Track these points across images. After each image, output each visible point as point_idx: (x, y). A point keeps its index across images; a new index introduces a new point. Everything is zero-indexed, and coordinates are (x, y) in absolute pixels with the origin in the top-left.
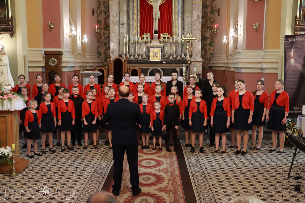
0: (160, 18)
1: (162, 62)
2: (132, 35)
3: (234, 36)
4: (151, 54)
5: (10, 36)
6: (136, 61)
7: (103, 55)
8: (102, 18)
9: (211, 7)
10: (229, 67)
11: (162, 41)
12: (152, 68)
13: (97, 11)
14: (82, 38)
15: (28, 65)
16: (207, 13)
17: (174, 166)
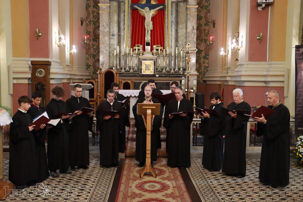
0: (152, 29)
1: (155, 75)
2: (123, 47)
3: (236, 47)
4: (143, 67)
6: (127, 74)
7: (91, 67)
8: (91, 28)
9: (205, 18)
11: (155, 53)
12: (144, 82)
13: (86, 21)
14: (71, 48)
15: (12, 76)
16: (202, 25)
17: (182, 190)
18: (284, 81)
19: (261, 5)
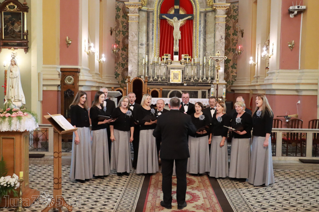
0: (180, 38)
1: (183, 84)
2: (151, 56)
3: (266, 55)
4: (172, 76)
5: (25, 51)
6: (155, 82)
7: (120, 76)
8: (120, 38)
9: (233, 28)
10: (256, 90)
11: (183, 62)
12: (172, 90)
13: (115, 31)
14: (100, 57)
15: (43, 83)
16: (230, 35)
17: (213, 201)
18: (317, 90)
19: (293, 12)
